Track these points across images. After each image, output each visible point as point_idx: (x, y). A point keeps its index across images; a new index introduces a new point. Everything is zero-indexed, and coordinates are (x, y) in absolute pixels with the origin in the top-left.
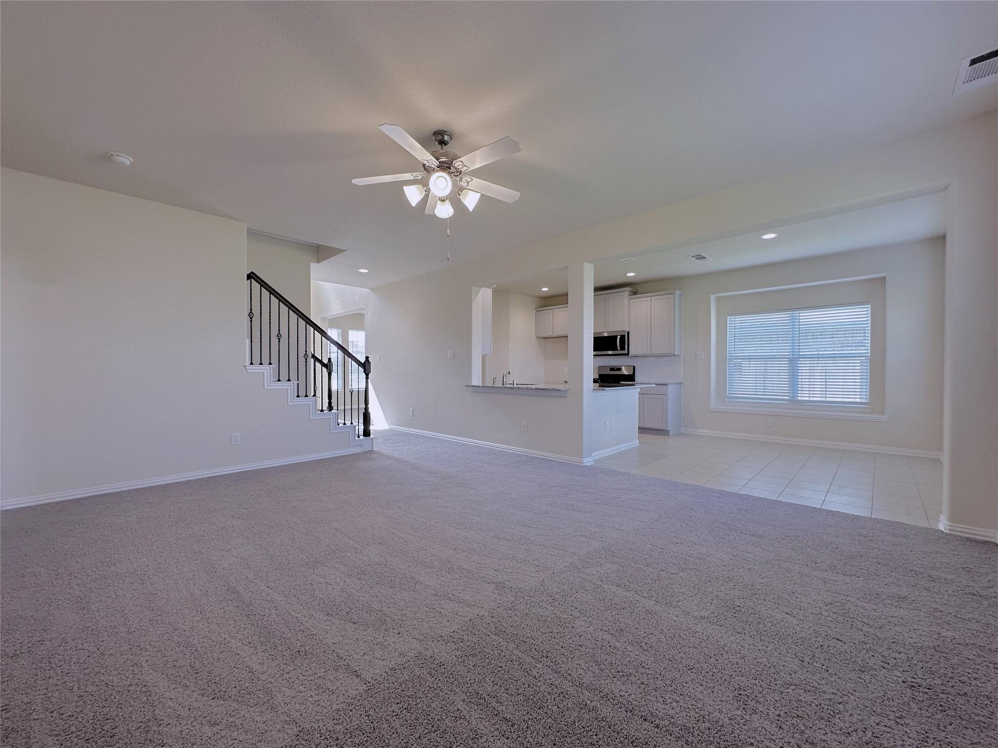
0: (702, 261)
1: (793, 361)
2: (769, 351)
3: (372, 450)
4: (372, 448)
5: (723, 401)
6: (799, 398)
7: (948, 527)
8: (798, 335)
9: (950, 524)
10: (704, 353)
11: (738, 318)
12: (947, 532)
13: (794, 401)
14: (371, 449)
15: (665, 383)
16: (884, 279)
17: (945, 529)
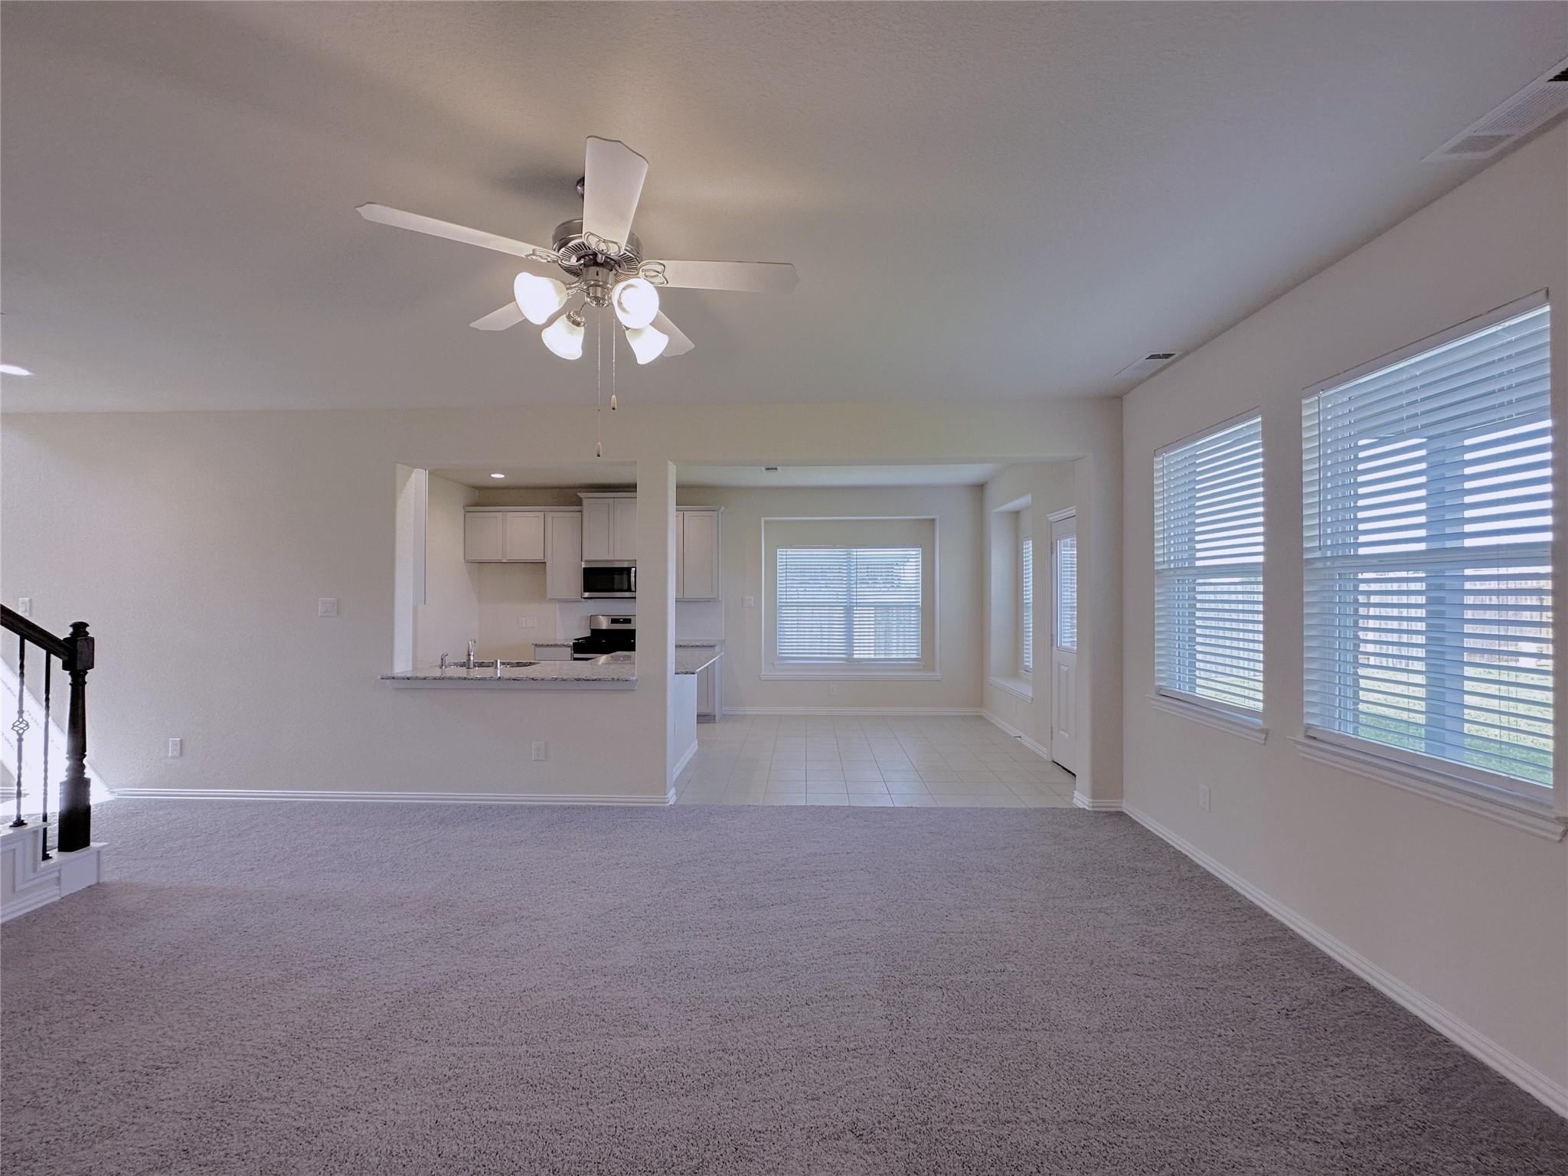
0: (771, 473)
1: (849, 609)
2: (827, 597)
3: (98, 883)
4: (99, 875)
5: (773, 664)
6: (855, 656)
7: (1091, 805)
8: (855, 575)
9: (1091, 801)
10: (752, 598)
11: (790, 552)
12: (1091, 809)
13: (850, 660)
14: (93, 882)
15: (712, 644)
16: (933, 520)
17: (1089, 807)
